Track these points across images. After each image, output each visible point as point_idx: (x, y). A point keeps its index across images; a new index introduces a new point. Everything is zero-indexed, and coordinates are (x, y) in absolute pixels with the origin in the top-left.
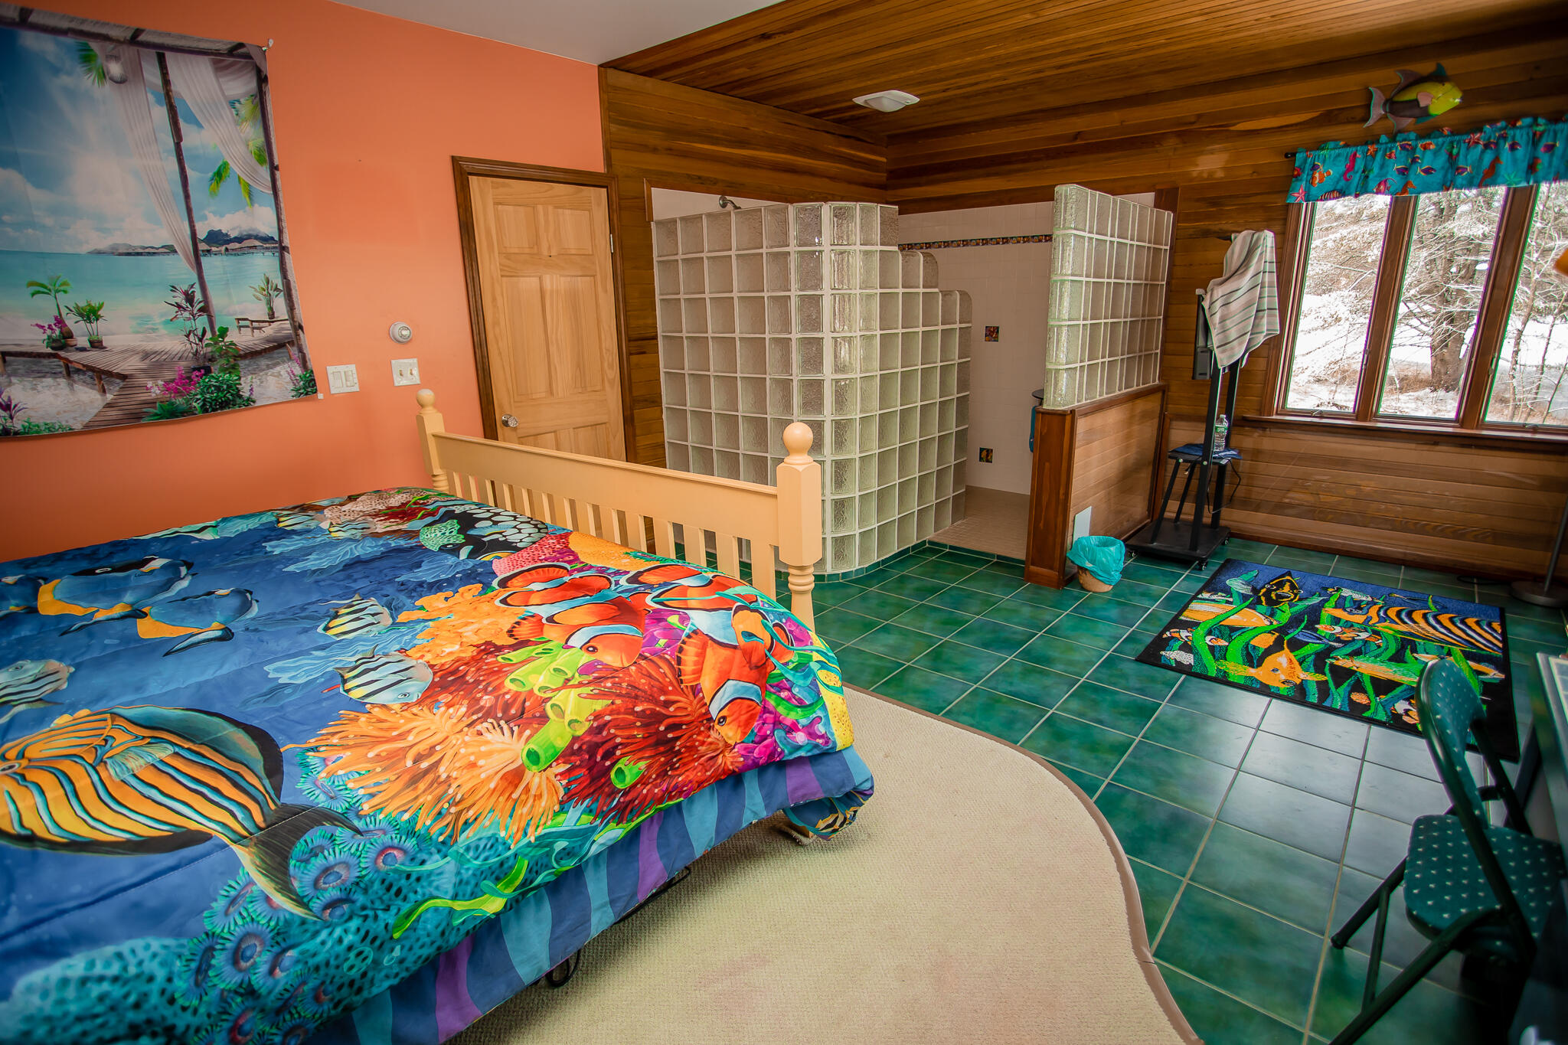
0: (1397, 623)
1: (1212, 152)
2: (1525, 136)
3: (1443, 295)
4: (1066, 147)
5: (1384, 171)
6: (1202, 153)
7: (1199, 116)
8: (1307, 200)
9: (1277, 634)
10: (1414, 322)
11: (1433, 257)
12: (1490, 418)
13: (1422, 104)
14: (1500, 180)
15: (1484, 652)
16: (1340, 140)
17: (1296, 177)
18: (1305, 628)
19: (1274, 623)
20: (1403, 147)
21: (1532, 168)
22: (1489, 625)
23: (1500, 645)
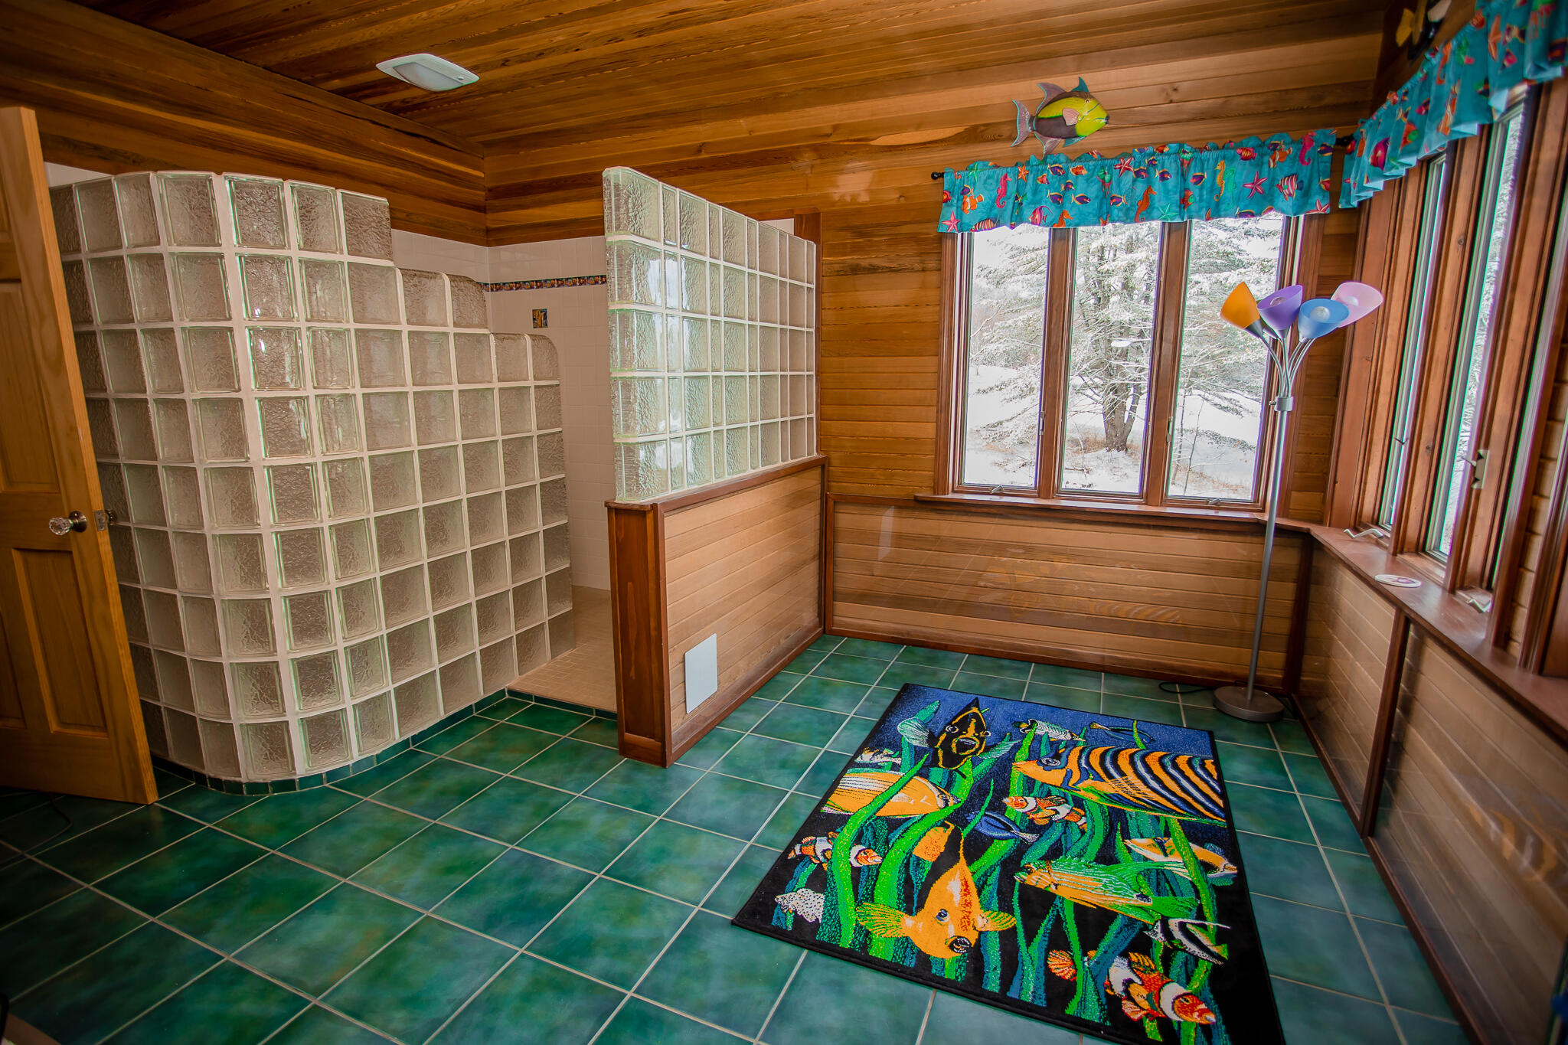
0: (1103, 780)
1: (853, 171)
2: (1174, 165)
3: (1107, 370)
4: (688, 162)
5: (1038, 197)
6: (841, 172)
7: (836, 128)
8: (961, 230)
9: (952, 826)
10: (1089, 392)
11: (1097, 338)
12: (1174, 491)
13: (1069, 122)
14: (1155, 213)
15: (1205, 821)
16: (989, 160)
17: (946, 201)
18: (991, 808)
19: (951, 802)
20: (1055, 170)
21: (1184, 202)
22: (1203, 766)
23: (1220, 802)
